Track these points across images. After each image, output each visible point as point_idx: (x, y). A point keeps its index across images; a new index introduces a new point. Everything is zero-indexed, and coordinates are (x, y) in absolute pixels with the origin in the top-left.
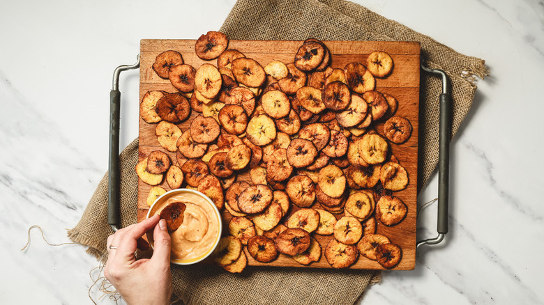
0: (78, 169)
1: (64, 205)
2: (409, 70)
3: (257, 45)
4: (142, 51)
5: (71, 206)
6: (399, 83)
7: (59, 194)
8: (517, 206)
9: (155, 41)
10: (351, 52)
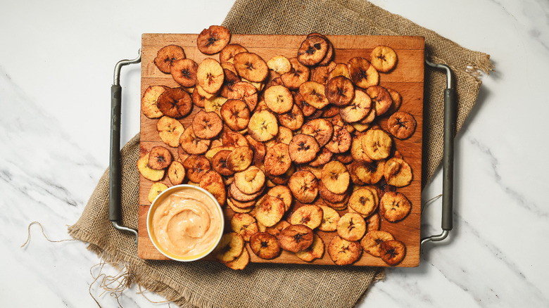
0: (79, 164)
1: (64, 201)
2: (413, 65)
3: (260, 39)
4: (144, 45)
5: (71, 202)
6: (403, 78)
7: (60, 190)
8: (523, 202)
9: (157, 35)
10: (355, 47)
